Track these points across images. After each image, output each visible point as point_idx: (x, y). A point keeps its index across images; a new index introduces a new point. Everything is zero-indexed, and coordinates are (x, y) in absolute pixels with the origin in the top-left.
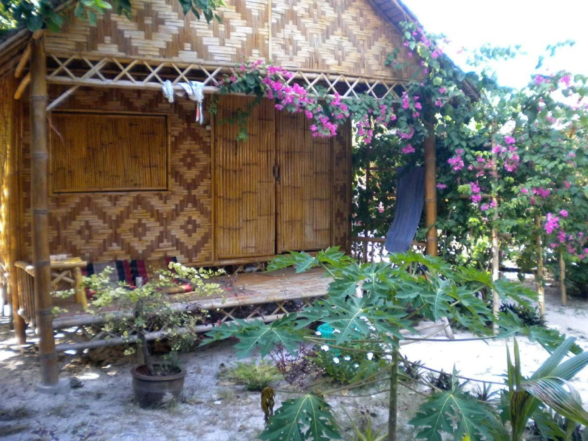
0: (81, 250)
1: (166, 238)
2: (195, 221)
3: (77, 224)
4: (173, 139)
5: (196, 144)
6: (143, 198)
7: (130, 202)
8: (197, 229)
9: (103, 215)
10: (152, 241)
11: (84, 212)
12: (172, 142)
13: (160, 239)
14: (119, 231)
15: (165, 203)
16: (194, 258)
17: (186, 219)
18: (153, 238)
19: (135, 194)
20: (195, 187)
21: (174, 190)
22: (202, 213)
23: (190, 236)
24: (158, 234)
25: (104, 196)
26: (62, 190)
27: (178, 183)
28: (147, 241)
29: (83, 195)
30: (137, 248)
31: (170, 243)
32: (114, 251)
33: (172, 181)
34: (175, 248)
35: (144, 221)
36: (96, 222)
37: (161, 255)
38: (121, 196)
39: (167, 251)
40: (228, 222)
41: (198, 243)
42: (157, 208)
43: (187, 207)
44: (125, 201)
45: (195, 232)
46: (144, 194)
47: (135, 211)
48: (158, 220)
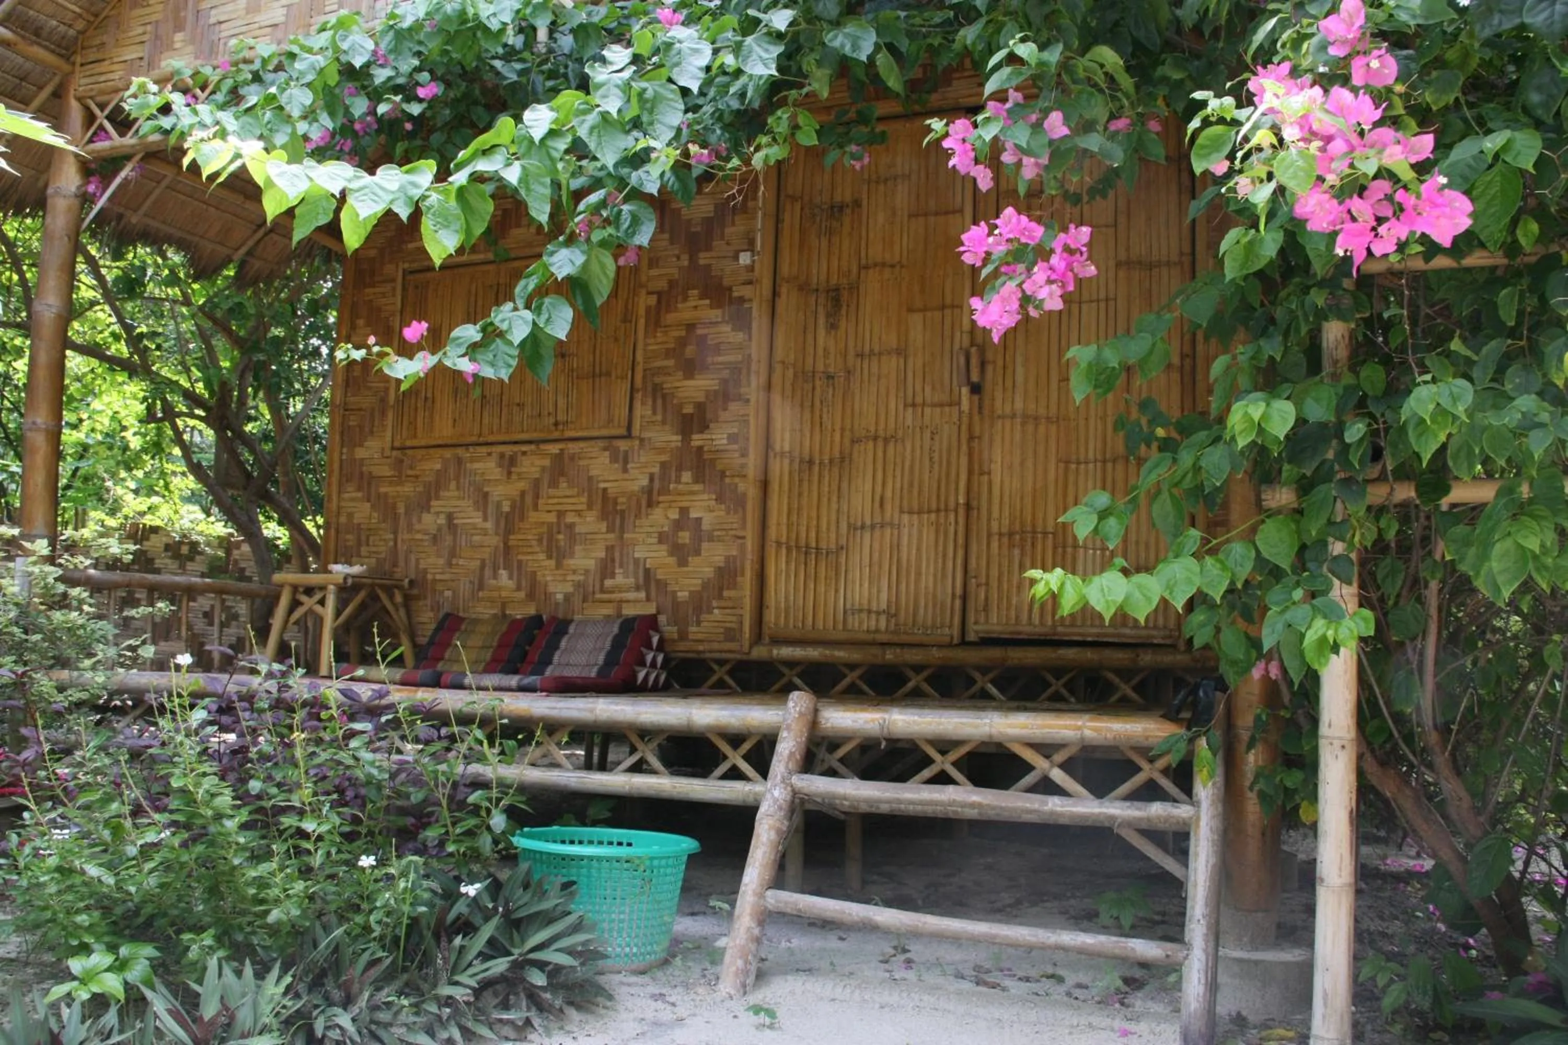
0: (435, 581)
1: (621, 566)
2: (699, 520)
3: (430, 521)
4: (653, 300)
5: (711, 307)
6: (572, 458)
7: (543, 469)
8: (705, 545)
9: (482, 501)
10: (587, 572)
11: (447, 494)
12: (648, 310)
13: (606, 569)
14: (513, 539)
15: (625, 470)
16: (693, 629)
17: (674, 515)
18: (591, 564)
19: (554, 449)
20: (704, 427)
21: (646, 435)
22: (720, 499)
23: (682, 563)
24: (602, 554)
25: (489, 454)
26: (409, 443)
27: (659, 417)
28: (574, 572)
29: (448, 453)
30: (551, 589)
31: (631, 580)
32: (499, 589)
33: (642, 411)
34: (642, 595)
35: (570, 518)
36: (470, 517)
37: (608, 610)
38: (524, 453)
39: (621, 601)
40: (803, 529)
41: (705, 585)
42: (602, 485)
43: (678, 481)
44: (532, 465)
45: (698, 553)
46: (573, 447)
47: (552, 492)
48: (604, 515)
